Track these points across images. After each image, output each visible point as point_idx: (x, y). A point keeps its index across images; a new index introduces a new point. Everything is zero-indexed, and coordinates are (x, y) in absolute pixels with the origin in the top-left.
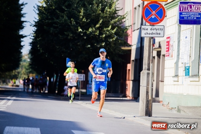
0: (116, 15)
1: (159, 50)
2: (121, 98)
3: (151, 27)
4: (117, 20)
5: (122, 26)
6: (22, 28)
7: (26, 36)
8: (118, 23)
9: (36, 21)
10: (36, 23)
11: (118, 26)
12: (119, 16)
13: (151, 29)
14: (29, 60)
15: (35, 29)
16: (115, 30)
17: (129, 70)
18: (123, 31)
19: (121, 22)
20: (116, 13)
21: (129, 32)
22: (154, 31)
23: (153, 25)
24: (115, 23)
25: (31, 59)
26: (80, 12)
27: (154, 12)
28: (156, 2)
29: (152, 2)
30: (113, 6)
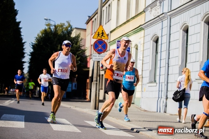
0: (80, 49)
1: (105, 70)
2: (83, 100)
3: (98, 55)
4: (80, 52)
5: (83, 56)
6: (24, 57)
7: (26, 62)
8: (81, 54)
9: (31, 52)
10: (31, 53)
11: (81, 56)
12: (82, 50)
13: (99, 56)
14: (28, 77)
15: (30, 57)
16: (79, 58)
17: (88, 83)
18: (84, 59)
19: (82, 53)
20: (80, 48)
21: (88, 60)
22: (101, 58)
23: (100, 54)
24: (79, 54)
25: (29, 76)
26: (58, 47)
27: (100, 46)
28: (102, 40)
29: (99, 40)
30: (78, 44)
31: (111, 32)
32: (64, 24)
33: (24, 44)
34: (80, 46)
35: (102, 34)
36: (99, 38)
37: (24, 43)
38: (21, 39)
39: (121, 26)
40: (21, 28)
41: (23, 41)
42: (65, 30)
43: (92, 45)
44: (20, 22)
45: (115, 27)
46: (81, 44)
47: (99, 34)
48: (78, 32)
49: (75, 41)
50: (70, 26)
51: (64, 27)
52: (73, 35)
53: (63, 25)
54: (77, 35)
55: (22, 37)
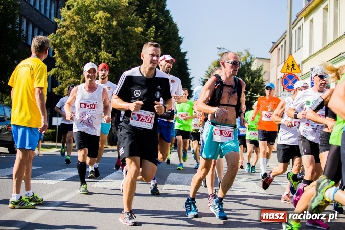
3: (288, 93)
13: (289, 95)
23: (290, 92)
27: (291, 81)
28: (292, 73)
29: (289, 73)
30: (261, 78)
31: (303, 63)
32: (242, 53)
33: (192, 80)
34: (263, 81)
35: (292, 67)
36: (289, 71)
37: (191, 78)
38: (188, 74)
39: (315, 54)
40: (186, 60)
41: (190, 77)
42: (243, 61)
43: (278, 80)
44: (185, 53)
45: (308, 56)
46: (264, 78)
47: (288, 66)
48: (261, 63)
49: (256, 75)
50: (249, 54)
51: (242, 56)
52: (254, 67)
53: (240, 54)
54: (259, 67)
55: (189, 71)
